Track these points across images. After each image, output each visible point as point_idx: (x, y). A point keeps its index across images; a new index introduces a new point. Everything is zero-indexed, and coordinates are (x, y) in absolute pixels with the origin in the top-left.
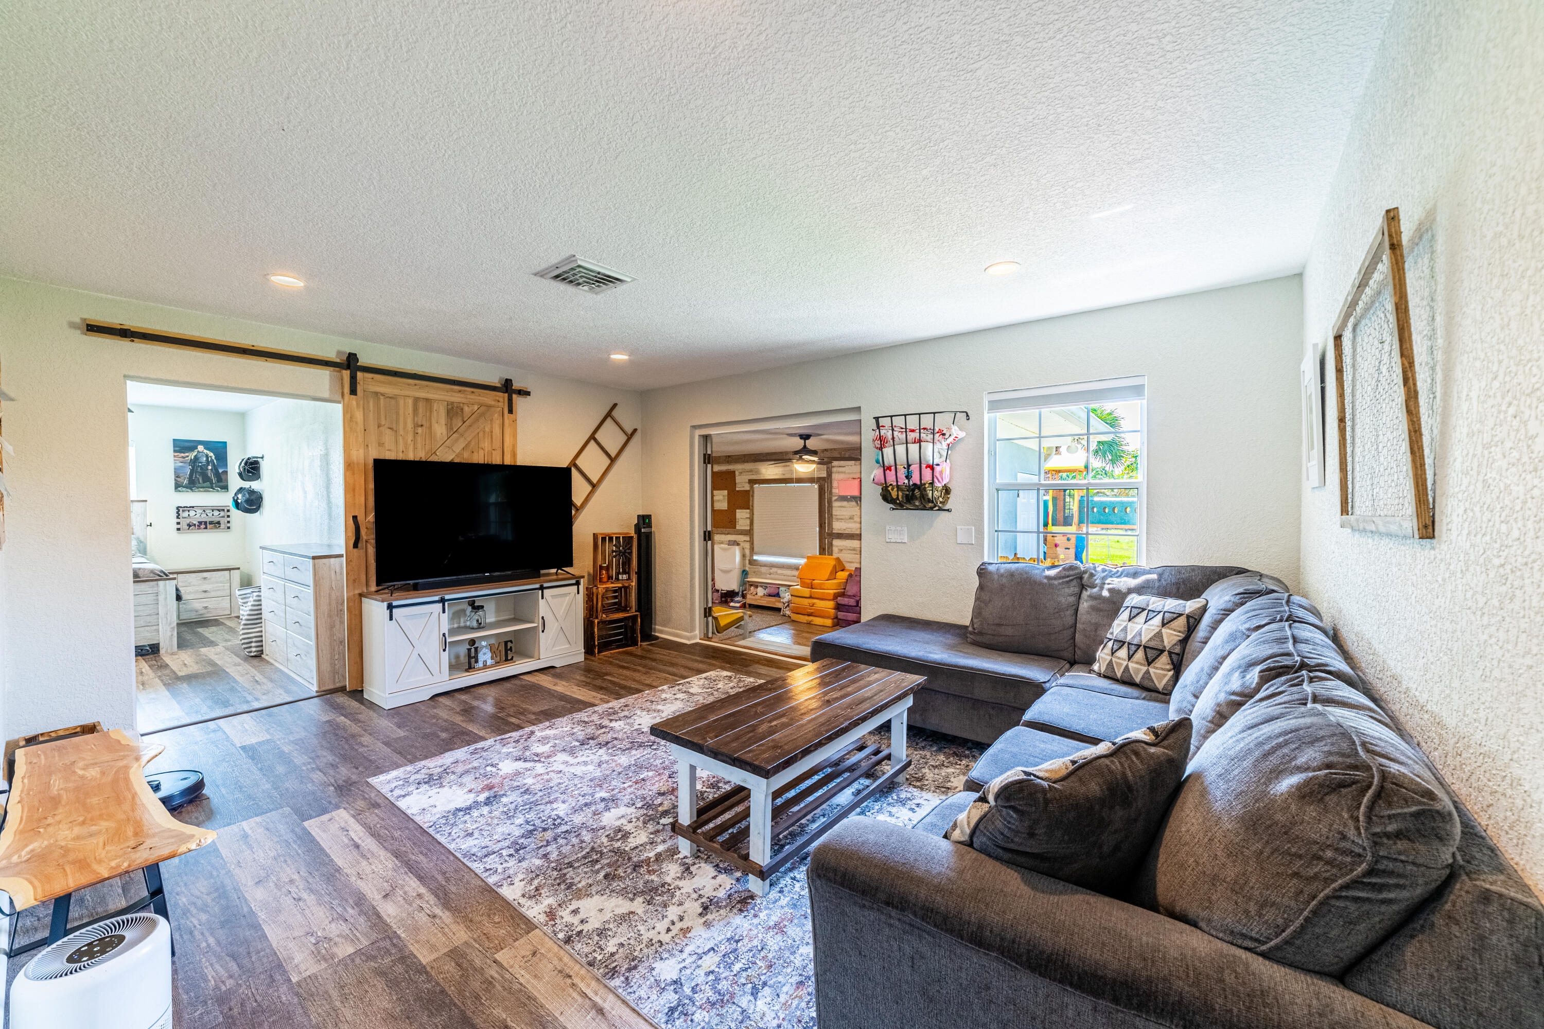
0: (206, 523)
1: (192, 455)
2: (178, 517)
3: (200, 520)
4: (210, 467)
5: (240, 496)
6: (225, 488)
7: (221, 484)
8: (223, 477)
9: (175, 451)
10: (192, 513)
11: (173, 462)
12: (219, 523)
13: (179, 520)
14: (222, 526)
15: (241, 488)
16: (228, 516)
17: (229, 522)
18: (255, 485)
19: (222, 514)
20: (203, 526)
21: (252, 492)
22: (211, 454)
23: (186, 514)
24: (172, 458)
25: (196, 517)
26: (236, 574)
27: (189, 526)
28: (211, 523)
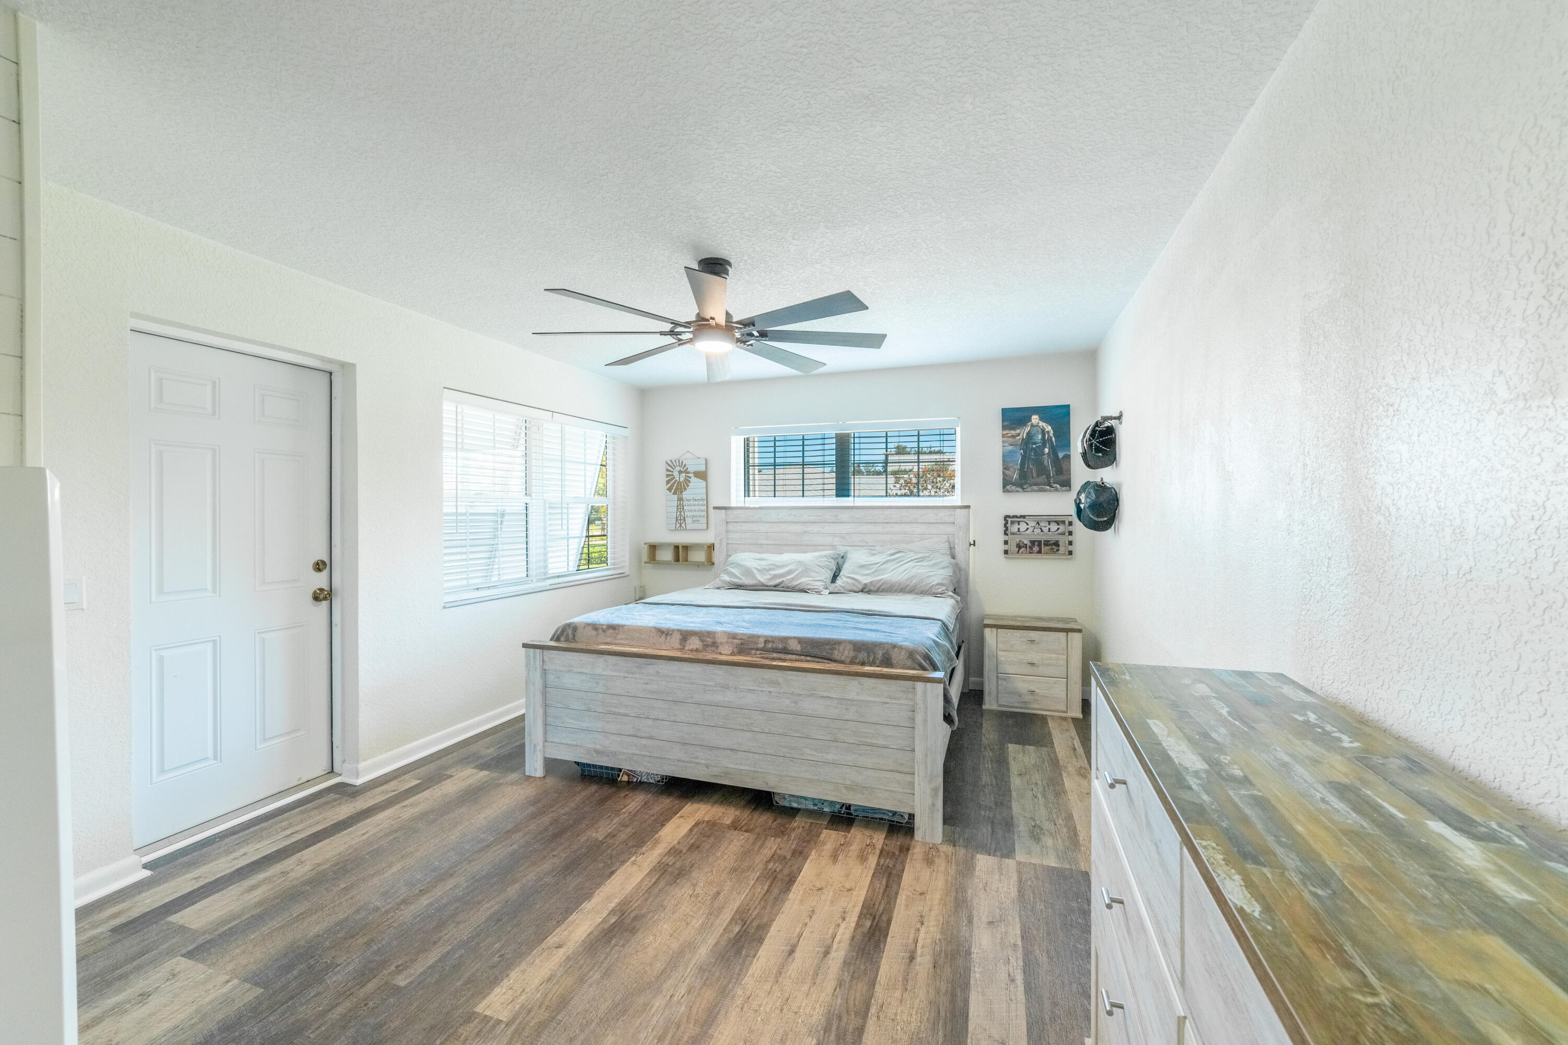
0: (1040, 542)
1: (1024, 432)
2: (1006, 534)
3: (1034, 538)
4: (1047, 450)
5: (1083, 497)
6: (1066, 484)
7: (1062, 478)
8: (1064, 467)
9: (1004, 428)
10: (1023, 527)
11: (1001, 444)
12: (1057, 544)
13: (1006, 538)
14: (1062, 549)
15: (1088, 483)
16: (1070, 533)
17: (1070, 543)
18: (1106, 475)
19: (1062, 528)
20: (1036, 549)
21: (1101, 488)
22: (1048, 428)
23: (1014, 528)
24: (1001, 439)
25: (1028, 532)
26: (1076, 638)
27: (1019, 547)
28: (1047, 543)
